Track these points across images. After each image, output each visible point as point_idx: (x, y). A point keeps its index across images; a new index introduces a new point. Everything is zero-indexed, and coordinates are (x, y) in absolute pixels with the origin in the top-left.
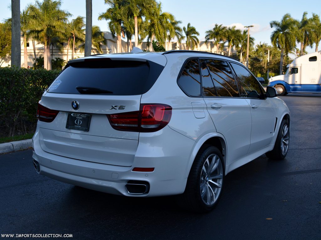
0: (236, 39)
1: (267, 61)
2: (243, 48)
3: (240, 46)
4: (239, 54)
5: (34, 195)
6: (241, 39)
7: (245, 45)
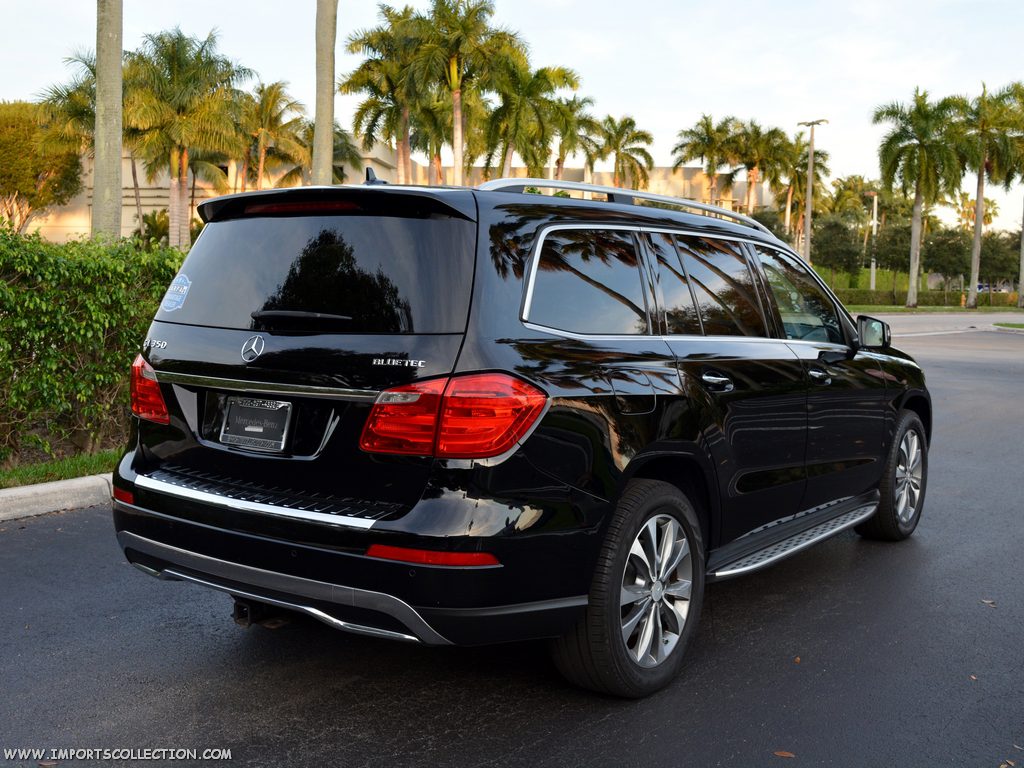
0: (770, 159)
1: (871, 232)
2: (794, 188)
3: (784, 180)
4: (782, 207)
5: (193, 628)
6: (787, 160)
7: (799, 180)
